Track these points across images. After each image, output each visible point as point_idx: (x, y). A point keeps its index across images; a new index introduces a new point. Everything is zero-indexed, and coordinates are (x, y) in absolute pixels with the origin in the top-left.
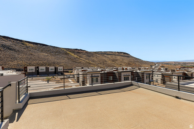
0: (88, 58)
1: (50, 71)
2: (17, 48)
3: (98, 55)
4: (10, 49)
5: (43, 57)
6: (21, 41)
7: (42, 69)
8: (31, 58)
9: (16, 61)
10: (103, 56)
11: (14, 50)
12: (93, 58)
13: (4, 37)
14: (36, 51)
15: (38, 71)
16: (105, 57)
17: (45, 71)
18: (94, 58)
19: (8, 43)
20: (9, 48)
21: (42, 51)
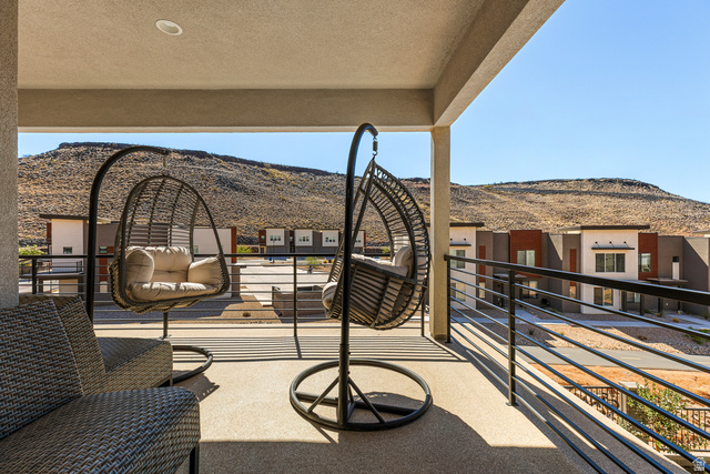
0: (457, 207)
1: (325, 244)
2: (250, 184)
3: (498, 196)
4: (236, 188)
5: (312, 206)
6: (261, 165)
7: (304, 237)
8: (281, 210)
9: (245, 219)
10: (523, 198)
11: (243, 189)
12: (476, 208)
13: (226, 158)
14: (296, 189)
15: (293, 243)
16: (531, 202)
17: (310, 243)
18: (483, 206)
19: (232, 173)
20: (233, 186)
21: (311, 191)
